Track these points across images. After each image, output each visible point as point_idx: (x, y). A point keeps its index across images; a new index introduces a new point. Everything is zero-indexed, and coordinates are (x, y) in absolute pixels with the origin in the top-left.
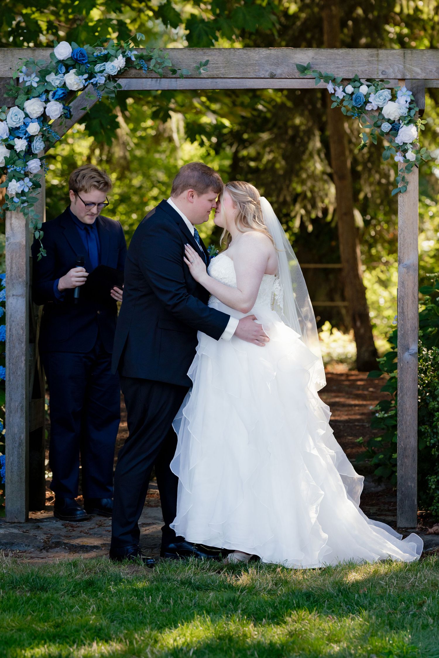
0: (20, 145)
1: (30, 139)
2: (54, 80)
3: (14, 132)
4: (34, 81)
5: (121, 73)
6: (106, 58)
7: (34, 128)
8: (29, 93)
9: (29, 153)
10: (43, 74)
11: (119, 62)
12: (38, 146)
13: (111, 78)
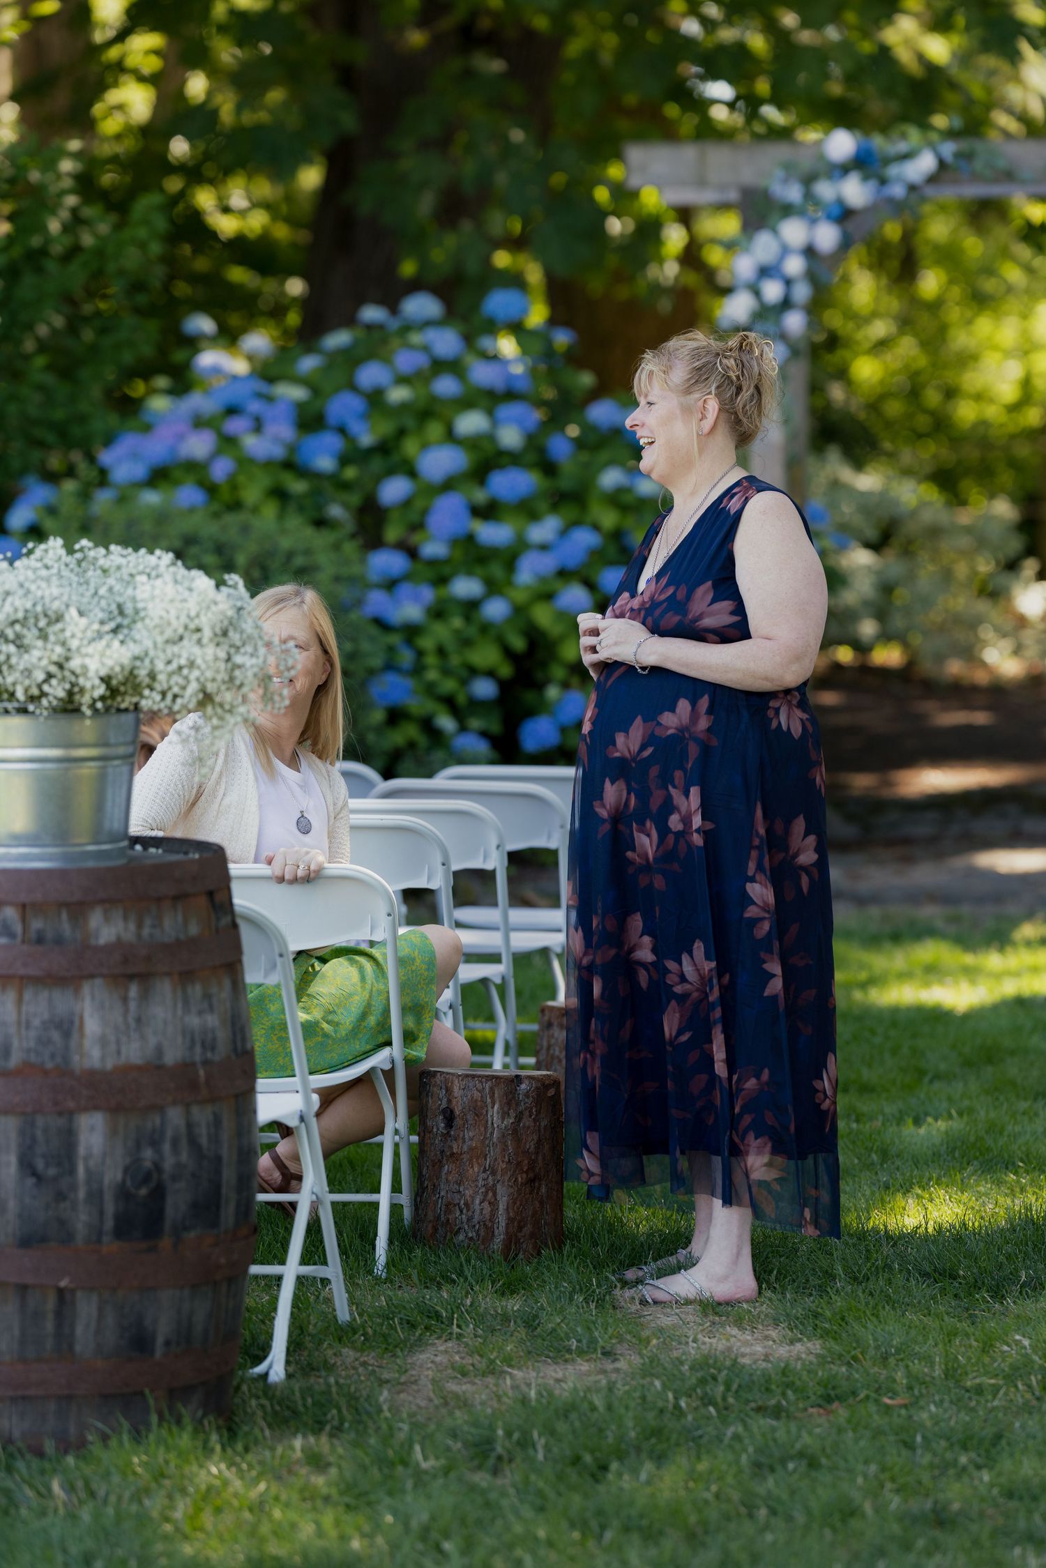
0: (773, 291)
1: (788, 282)
2: (825, 190)
3: (765, 272)
4: (793, 193)
5: (933, 179)
6: (907, 156)
7: (794, 265)
8: (787, 210)
9: (786, 304)
10: (808, 180)
11: (925, 163)
12: (802, 292)
13: (912, 188)
